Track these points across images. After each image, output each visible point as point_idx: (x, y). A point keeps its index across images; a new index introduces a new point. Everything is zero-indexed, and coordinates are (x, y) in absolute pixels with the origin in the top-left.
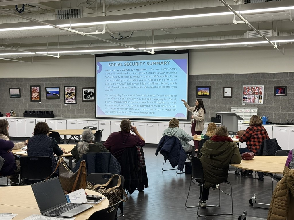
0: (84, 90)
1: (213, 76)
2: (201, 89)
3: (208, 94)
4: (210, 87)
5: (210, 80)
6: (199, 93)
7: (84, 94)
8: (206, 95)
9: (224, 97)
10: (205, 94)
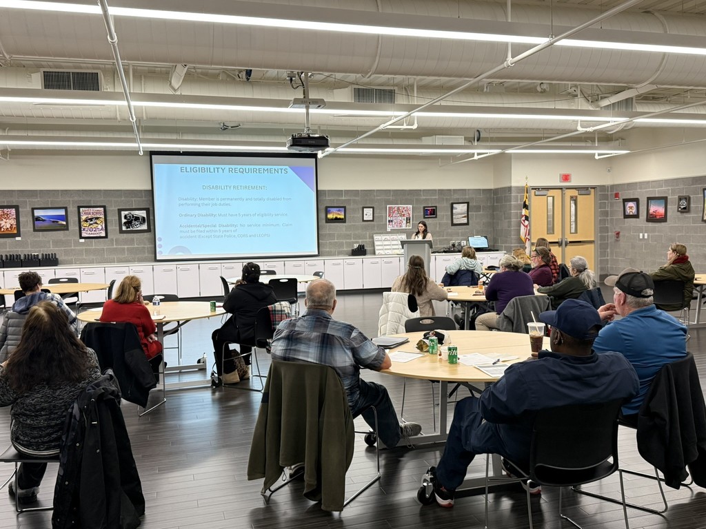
0: (123, 213)
1: (347, 192)
2: (332, 209)
3: (342, 217)
4: (345, 207)
5: (343, 198)
6: (330, 216)
7: (124, 220)
8: (340, 219)
9: (363, 221)
10: (339, 217)
